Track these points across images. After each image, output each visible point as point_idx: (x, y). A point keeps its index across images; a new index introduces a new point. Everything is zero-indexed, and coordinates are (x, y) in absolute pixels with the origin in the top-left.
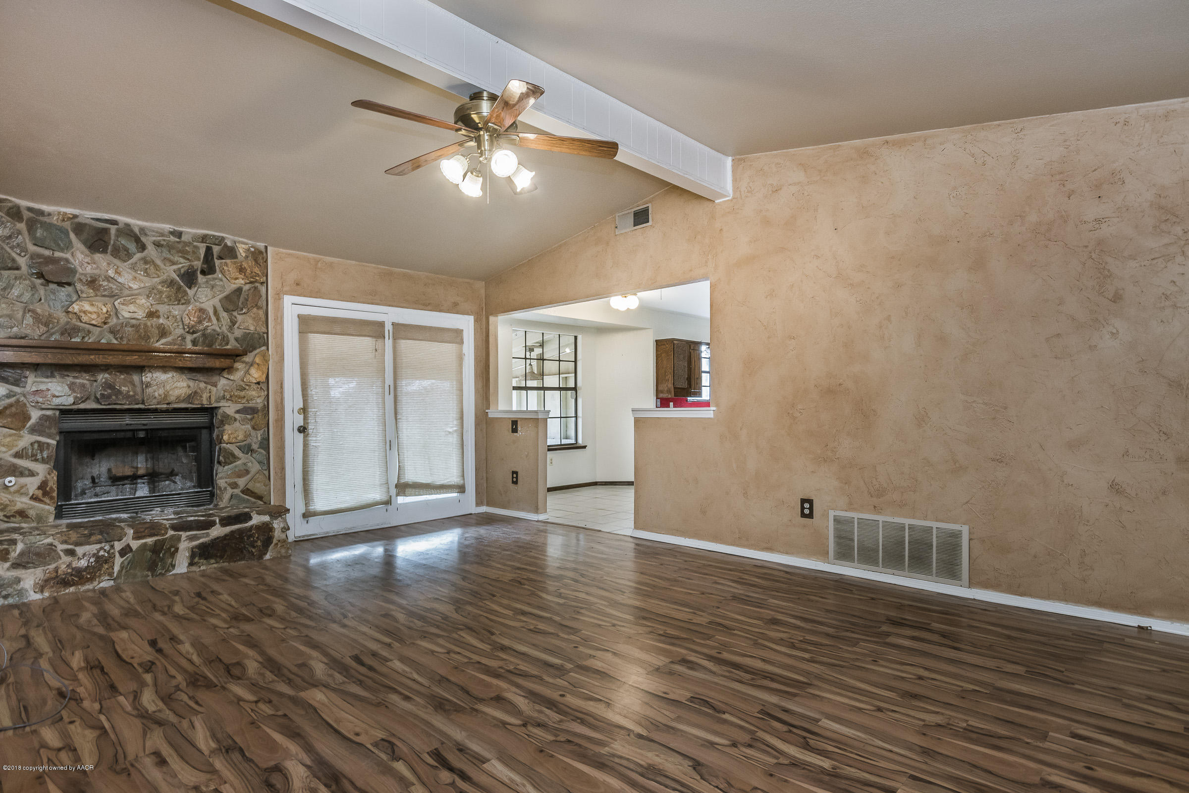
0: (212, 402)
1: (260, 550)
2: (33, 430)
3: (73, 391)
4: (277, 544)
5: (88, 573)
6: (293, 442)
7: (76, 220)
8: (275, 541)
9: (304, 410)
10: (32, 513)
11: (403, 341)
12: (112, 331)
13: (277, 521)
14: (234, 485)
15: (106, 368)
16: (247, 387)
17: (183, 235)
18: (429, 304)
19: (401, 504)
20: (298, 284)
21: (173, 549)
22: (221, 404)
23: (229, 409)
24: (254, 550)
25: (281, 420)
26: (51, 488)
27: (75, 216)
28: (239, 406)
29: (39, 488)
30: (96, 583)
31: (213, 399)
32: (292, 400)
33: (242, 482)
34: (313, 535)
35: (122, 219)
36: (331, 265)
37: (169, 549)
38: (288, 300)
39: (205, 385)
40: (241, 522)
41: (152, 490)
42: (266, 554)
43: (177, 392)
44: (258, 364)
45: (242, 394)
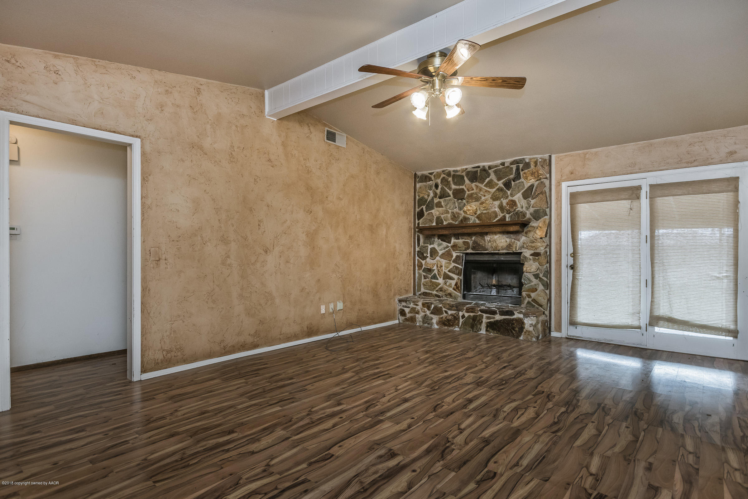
0: (517, 249)
1: (517, 333)
2: (454, 262)
3: (465, 245)
4: (525, 332)
5: (452, 323)
6: (566, 275)
7: (467, 170)
8: (524, 330)
9: (574, 255)
10: (453, 295)
11: (658, 199)
12: (478, 217)
13: (527, 319)
14: (529, 296)
15: (475, 234)
16: (535, 241)
17: (505, 163)
18: (694, 161)
19: (657, 333)
20: (572, 173)
21: (480, 321)
22: (522, 251)
23: (527, 253)
24: (514, 332)
25: (559, 261)
26: (459, 286)
27: (467, 169)
28: (532, 252)
29: (455, 285)
30: (454, 328)
31: (517, 248)
32: (566, 249)
33: (533, 295)
34: (581, 337)
35: (481, 164)
36: (596, 153)
37: (479, 320)
38: (564, 185)
39: (514, 240)
40: (509, 315)
41: (498, 292)
42: (520, 336)
43: (501, 245)
44: (540, 227)
45: (533, 245)
